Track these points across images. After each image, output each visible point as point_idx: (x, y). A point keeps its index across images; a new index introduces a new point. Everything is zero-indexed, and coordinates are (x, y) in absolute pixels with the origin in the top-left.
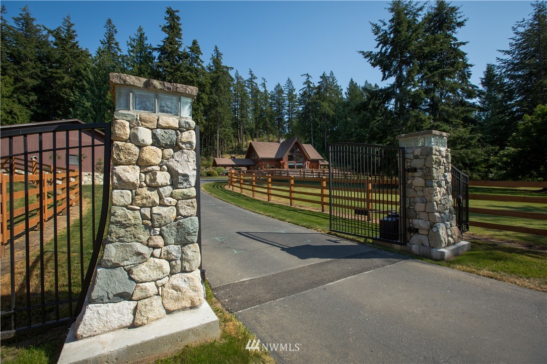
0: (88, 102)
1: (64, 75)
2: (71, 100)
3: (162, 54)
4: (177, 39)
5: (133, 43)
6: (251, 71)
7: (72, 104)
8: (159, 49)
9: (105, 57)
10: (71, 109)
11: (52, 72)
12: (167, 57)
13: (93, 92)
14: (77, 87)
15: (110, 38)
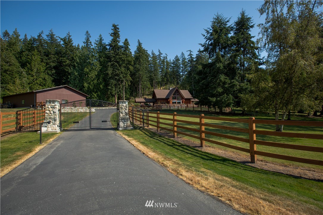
0: (77, 72)
1: (66, 60)
2: (69, 72)
3: (110, 47)
4: (118, 39)
5: (97, 43)
6: (159, 51)
7: (70, 74)
8: (109, 45)
9: (85, 50)
10: (69, 76)
11: (62, 59)
12: (113, 48)
13: (79, 67)
14: (72, 65)
15: (88, 40)
